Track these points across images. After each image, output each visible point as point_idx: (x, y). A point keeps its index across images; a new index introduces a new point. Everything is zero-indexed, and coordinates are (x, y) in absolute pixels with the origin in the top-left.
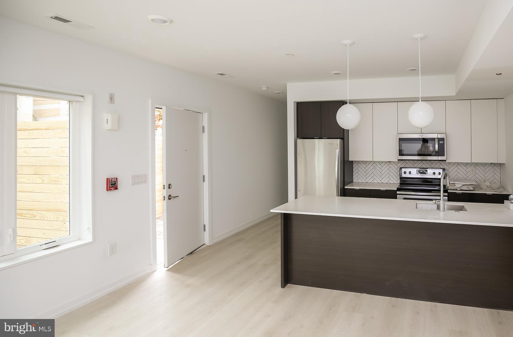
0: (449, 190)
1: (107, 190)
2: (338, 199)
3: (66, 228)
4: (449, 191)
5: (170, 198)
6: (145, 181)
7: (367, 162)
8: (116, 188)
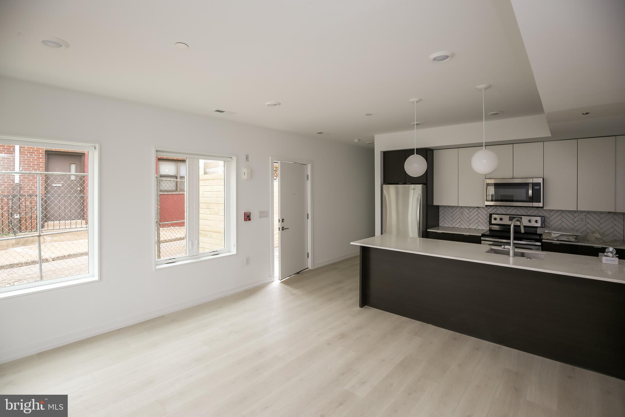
0: (544, 239)
1: (245, 221)
2: (420, 240)
3: (222, 244)
4: (543, 241)
5: (283, 229)
6: (267, 216)
7: (453, 207)
8: (250, 220)
